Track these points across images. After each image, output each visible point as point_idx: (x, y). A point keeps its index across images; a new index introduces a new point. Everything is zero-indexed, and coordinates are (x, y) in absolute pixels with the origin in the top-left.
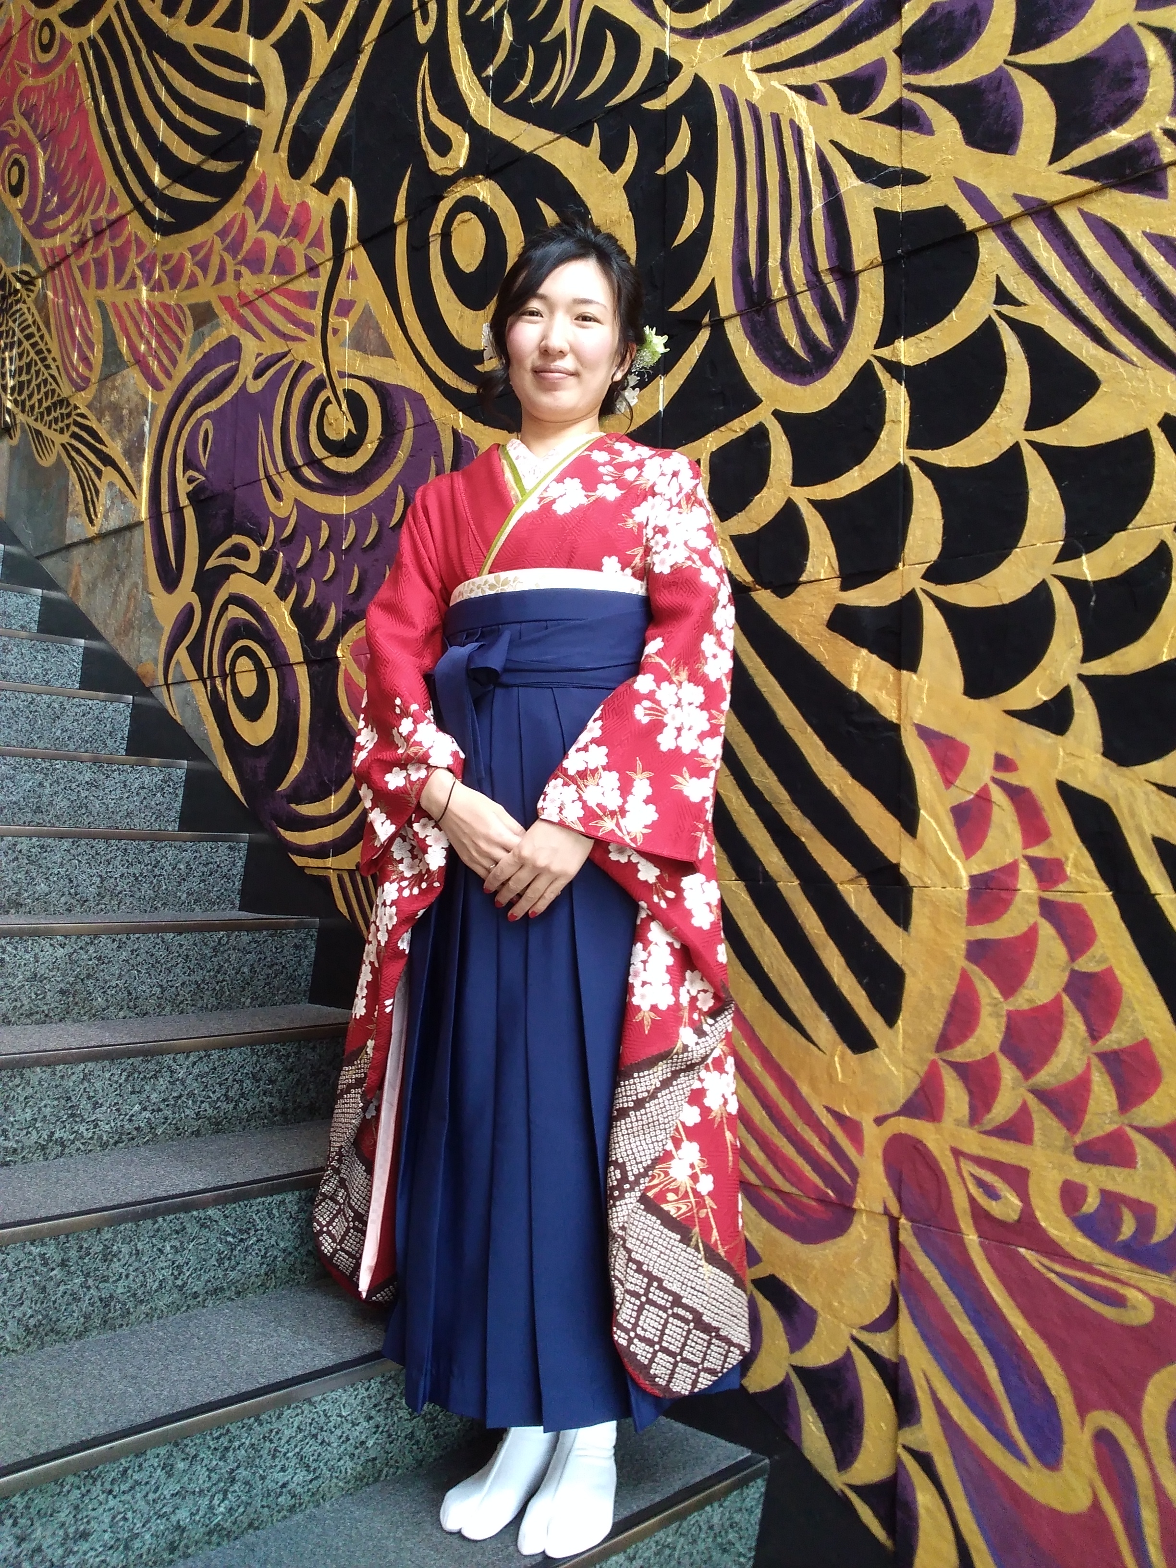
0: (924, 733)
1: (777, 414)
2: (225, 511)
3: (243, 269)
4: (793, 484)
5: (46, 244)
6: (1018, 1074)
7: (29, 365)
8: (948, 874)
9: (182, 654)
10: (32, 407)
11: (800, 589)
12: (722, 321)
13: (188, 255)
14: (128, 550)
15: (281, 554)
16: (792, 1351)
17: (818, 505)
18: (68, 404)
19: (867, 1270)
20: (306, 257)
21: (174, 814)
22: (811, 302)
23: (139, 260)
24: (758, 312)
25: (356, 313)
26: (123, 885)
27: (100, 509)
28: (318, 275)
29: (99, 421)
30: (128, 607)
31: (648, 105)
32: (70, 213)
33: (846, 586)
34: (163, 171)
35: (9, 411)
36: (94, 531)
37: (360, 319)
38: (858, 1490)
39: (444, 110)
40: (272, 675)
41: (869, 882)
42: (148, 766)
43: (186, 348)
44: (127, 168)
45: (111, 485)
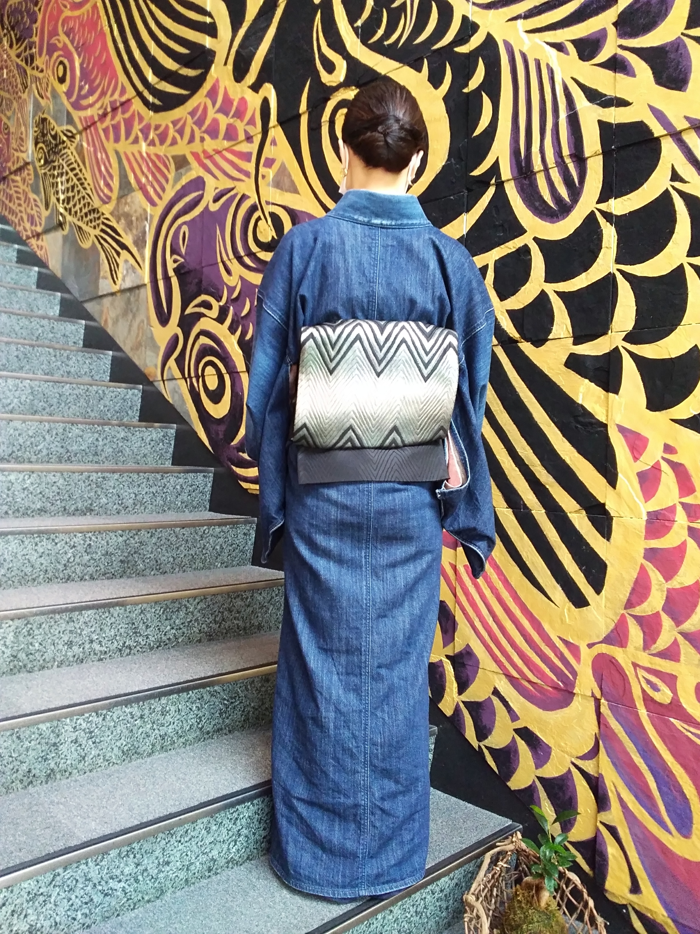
0: (622, 429)
1: (535, 239)
2: (197, 280)
3: (206, 136)
4: (545, 281)
5: (83, 114)
6: (673, 623)
7: (73, 187)
8: (634, 511)
9: (172, 363)
10: (76, 213)
11: (548, 343)
12: (503, 182)
13: (171, 126)
14: (137, 300)
15: (231, 308)
16: (537, 768)
17: (561, 294)
18: (98, 212)
19: (582, 727)
20: (246, 132)
21: (169, 455)
22: (558, 174)
23: (141, 126)
24: (525, 178)
25: (276, 166)
26: (147, 498)
27: (120, 276)
28: (252, 142)
29: (118, 222)
30: (138, 334)
31: (458, 49)
32: (96, 95)
33: (575, 343)
34: (155, 73)
35: (61, 214)
36: (116, 288)
37: (279, 170)
38: (574, 844)
39: (330, 45)
40: (227, 378)
41: (587, 513)
42: (155, 428)
43: (171, 182)
44: (131, 70)
45: (126, 261)
